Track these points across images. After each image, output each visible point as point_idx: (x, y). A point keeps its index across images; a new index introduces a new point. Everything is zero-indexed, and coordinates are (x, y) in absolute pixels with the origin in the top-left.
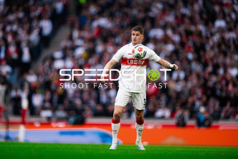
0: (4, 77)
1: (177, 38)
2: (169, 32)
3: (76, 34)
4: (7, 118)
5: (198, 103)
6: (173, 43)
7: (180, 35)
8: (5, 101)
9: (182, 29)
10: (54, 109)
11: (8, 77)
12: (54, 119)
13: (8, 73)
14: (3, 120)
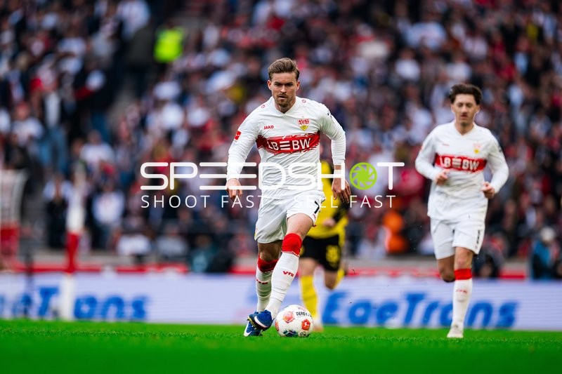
0: (23, 150)
1: (478, 48)
2: (459, 31)
3: (212, 35)
4: (28, 256)
5: (533, 218)
6: (469, 60)
7: (488, 38)
8: (23, 211)
9: (491, 21)
10: (154, 234)
11: (33, 150)
12: (152, 260)
13: (31, 138)
14: (19, 261)
